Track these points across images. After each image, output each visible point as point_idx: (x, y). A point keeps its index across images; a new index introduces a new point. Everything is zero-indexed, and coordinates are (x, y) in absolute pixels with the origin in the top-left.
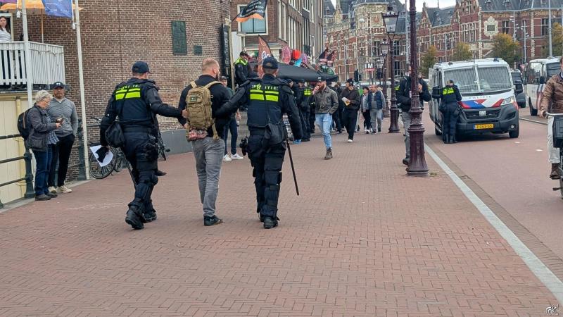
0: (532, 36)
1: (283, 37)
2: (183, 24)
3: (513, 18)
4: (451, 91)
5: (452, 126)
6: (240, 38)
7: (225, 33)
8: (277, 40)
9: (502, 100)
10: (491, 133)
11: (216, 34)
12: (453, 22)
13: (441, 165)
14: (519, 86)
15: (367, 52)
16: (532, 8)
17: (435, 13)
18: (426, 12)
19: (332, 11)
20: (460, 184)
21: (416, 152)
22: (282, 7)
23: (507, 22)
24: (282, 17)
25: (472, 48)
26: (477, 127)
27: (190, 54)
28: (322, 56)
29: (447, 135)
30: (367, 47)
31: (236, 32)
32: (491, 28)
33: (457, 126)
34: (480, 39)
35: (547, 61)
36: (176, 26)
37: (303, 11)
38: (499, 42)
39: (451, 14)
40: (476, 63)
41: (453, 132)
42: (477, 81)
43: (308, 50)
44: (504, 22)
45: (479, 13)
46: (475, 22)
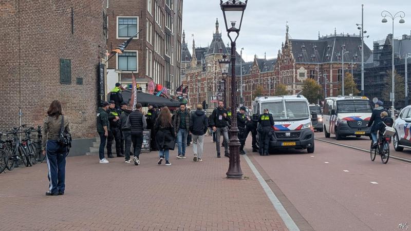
0: (331, 82)
1: (149, 75)
2: (68, 61)
3: (317, 68)
4: (267, 118)
5: (266, 142)
6: (117, 74)
7: (101, 69)
8: (144, 76)
9: (302, 126)
10: (294, 149)
11: (94, 70)
12: (275, 70)
13: (254, 172)
14: (314, 116)
15: (214, 88)
16: (331, 62)
17: (263, 63)
18: (256, 61)
19: (189, 58)
20: (264, 185)
21: (234, 161)
22: (149, 53)
23: (314, 71)
24: (149, 60)
25: (289, 88)
26: (284, 144)
27: (74, 84)
28: (179, 89)
29: (262, 149)
30: (214, 85)
31: (114, 70)
32: (302, 75)
33: (270, 143)
34: (294, 82)
35: (337, 99)
36: (63, 62)
37: (165, 57)
38: (307, 85)
39: (274, 64)
40: (284, 98)
41: (267, 147)
42: (285, 111)
43: (168, 85)
44: (311, 71)
45: (294, 63)
46: (291, 70)
